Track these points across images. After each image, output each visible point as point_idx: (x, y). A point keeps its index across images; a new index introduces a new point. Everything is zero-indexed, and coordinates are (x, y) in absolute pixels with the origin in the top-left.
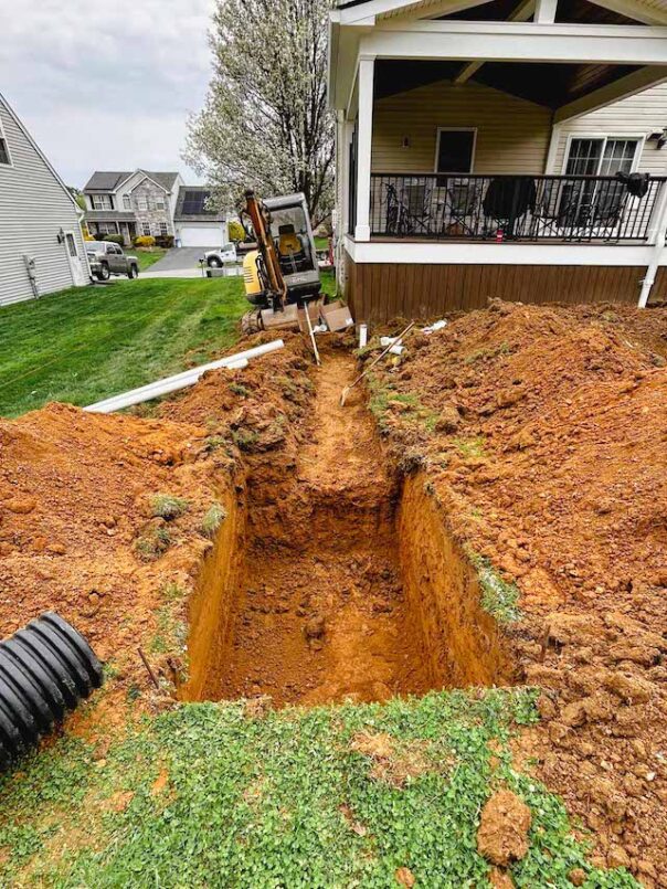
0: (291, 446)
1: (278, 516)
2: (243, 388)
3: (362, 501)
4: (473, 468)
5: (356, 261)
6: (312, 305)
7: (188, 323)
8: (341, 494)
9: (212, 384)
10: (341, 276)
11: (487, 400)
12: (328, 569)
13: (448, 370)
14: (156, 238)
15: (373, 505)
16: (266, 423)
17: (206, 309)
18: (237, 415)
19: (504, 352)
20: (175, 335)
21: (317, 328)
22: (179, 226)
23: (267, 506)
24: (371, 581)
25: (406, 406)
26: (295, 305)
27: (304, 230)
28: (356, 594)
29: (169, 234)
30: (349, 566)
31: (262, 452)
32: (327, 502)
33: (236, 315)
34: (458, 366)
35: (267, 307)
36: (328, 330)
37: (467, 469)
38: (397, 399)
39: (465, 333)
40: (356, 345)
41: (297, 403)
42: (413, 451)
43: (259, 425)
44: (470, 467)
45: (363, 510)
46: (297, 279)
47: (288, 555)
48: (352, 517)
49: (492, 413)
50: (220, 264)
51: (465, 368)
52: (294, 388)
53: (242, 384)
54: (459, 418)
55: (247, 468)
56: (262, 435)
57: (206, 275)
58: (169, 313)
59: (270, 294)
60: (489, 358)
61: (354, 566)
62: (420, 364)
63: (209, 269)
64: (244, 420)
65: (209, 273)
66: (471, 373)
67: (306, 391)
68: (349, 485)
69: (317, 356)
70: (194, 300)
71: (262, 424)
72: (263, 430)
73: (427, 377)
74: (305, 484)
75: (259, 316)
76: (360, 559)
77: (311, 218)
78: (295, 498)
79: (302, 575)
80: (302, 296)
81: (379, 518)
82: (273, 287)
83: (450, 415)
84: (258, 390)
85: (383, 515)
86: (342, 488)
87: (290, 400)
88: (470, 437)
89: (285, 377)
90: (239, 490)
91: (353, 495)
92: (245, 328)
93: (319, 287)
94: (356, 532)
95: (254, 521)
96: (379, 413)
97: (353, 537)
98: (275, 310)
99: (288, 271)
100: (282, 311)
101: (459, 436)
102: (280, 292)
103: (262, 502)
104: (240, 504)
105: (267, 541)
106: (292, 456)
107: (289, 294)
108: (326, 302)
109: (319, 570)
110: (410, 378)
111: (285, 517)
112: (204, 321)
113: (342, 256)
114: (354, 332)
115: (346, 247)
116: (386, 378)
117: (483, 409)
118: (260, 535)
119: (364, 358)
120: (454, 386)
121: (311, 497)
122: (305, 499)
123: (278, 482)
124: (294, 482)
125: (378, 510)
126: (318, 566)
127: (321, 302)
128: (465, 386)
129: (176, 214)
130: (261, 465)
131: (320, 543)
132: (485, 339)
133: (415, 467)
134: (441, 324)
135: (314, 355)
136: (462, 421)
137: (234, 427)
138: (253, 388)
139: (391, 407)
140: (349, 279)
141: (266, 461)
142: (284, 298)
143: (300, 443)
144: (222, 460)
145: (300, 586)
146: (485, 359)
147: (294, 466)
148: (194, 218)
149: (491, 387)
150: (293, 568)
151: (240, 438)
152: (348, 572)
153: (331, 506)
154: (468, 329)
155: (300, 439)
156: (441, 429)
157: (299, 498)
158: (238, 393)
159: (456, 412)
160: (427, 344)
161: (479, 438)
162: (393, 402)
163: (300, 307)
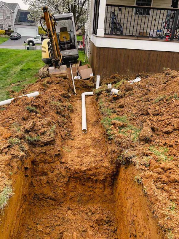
0: (59, 143)
1: (48, 182)
2: (34, 108)
3: (96, 176)
4: (165, 170)
5: (96, 46)
6: (74, 66)
7: (14, 70)
8: (84, 172)
9: (18, 105)
10: (88, 53)
11: (168, 124)
12: (75, 214)
13: (144, 105)
14: (6, 31)
15: (102, 179)
16: (46, 129)
17: (24, 64)
18: (29, 125)
19: (175, 98)
20: (7, 76)
21: (76, 77)
22: (17, 26)
23: (42, 175)
24: (99, 225)
25: (122, 124)
26: (66, 66)
27: (72, 30)
28: (90, 232)
29: (12, 30)
30: (87, 214)
31: (42, 146)
32: (76, 175)
33: (38, 68)
34: (150, 103)
35: (52, 66)
36: (81, 78)
37: (162, 171)
38: (116, 119)
39: (152, 85)
40: (95, 87)
41: (63, 116)
42: (127, 153)
43: (41, 131)
44: (163, 169)
45: (96, 181)
46: (68, 53)
47: (52, 205)
48: (90, 184)
49: (171, 132)
50: (34, 44)
51: (154, 105)
52: (62, 108)
53: (34, 106)
54: (152, 133)
55: (32, 155)
56: (42, 137)
57: (26, 49)
58: (6, 65)
59: (53, 59)
60: (167, 100)
61: (90, 214)
62: (128, 100)
63: (29, 46)
64: (33, 128)
65: (28, 48)
66: (157, 108)
67: (68, 110)
68: (89, 167)
69: (75, 92)
70: (19, 60)
71: (43, 130)
72: (43, 134)
73: (133, 108)
74: (64, 165)
75: (48, 69)
76: (93, 210)
77: (75, 26)
78: (58, 172)
79: (59, 218)
80: (69, 61)
81: (105, 185)
82: (55, 56)
83: (147, 131)
84: (43, 110)
85: (107, 184)
86: (85, 169)
87: (60, 114)
88: (159, 146)
89: (58, 102)
90: (26, 169)
91: (91, 172)
92: (40, 75)
93: (78, 57)
94: (91, 193)
95: (35, 185)
96: (107, 127)
97: (90, 196)
98: (55, 68)
99: (63, 49)
100: (59, 68)
101: (153, 145)
102: (58, 58)
103: (40, 174)
104: (27, 176)
105: (41, 196)
106: (58, 149)
107: (63, 59)
108: (81, 65)
109: (69, 215)
110: (123, 107)
111: (52, 183)
112: (22, 70)
113: (89, 43)
114: (94, 80)
115: (91, 39)
116: (110, 106)
117: (166, 130)
118: (37, 193)
119: (99, 94)
120: (148, 114)
121: (67, 172)
122: (64, 173)
123: (49, 163)
124: (58, 162)
125: (104, 181)
126: (69, 212)
127: (78, 65)
128: (154, 115)
129: (15, 21)
130: (40, 153)
131: (71, 199)
132: (164, 89)
133: (128, 162)
134: (138, 80)
135: (73, 91)
136: (154, 135)
137: (27, 132)
138: (40, 109)
139: (114, 124)
140: (92, 54)
141: (43, 151)
142: (60, 62)
143: (64, 139)
144: (16, 153)
145: (58, 225)
146: (165, 101)
147: (59, 154)
148: (24, 23)
149: (169, 117)
150: (55, 213)
151: (30, 138)
152: (86, 217)
153: (78, 178)
154: (153, 83)
155: (64, 137)
156: (143, 140)
157: (61, 173)
158: (31, 111)
159: (150, 130)
160: (131, 89)
161: (164, 147)
162: (115, 121)
163: (68, 66)
